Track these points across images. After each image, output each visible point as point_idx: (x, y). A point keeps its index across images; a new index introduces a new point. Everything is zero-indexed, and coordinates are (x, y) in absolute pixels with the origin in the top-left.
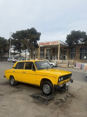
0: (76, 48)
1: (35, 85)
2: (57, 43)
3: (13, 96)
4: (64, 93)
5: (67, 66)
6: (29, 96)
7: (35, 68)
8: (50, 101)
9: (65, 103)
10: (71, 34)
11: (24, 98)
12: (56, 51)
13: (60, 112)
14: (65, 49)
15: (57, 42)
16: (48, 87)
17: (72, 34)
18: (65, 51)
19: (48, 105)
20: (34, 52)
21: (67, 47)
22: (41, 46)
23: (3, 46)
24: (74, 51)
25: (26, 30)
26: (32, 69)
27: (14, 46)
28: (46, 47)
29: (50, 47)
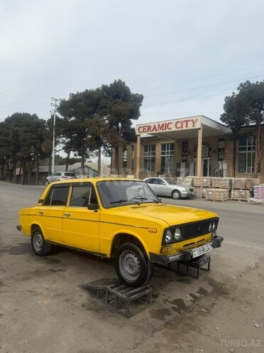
0: (254, 139)
1: (98, 254)
2: (194, 123)
3: (30, 288)
4: (195, 282)
5: (227, 194)
6: (79, 286)
7: (97, 203)
8: (140, 306)
9: (187, 315)
10: (237, 92)
11: (61, 295)
12: (190, 148)
13: (166, 343)
14: (220, 142)
15: (192, 120)
16: (134, 262)
17: (242, 93)
18: (220, 148)
19: (131, 319)
20: (125, 153)
21: (228, 135)
22: (144, 135)
23: (33, 139)
24: (250, 149)
25: (98, 90)
27: (64, 139)
28: (160, 137)
29: (172, 138)
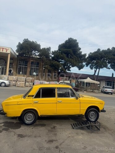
5: (24, 84)
15: (6, 49)
18: (11, 62)
24: (23, 65)
26: (70, 96)
